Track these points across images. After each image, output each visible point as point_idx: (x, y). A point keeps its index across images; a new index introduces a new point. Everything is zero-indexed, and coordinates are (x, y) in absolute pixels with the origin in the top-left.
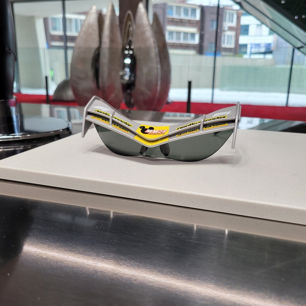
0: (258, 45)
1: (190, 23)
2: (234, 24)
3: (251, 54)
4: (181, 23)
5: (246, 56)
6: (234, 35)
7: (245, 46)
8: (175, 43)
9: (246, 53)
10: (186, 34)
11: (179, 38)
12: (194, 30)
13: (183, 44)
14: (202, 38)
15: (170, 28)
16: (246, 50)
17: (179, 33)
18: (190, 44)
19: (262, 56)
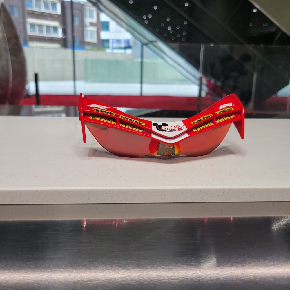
0: (119, 41)
1: (51, 17)
2: (94, 20)
3: (113, 48)
4: (42, 16)
5: (108, 51)
6: (96, 31)
7: (107, 41)
8: (38, 36)
9: (108, 47)
10: (48, 27)
11: (41, 31)
12: (56, 24)
13: (46, 37)
14: (64, 32)
15: (31, 20)
16: (109, 45)
17: (40, 26)
18: (54, 38)
19: (122, 51)
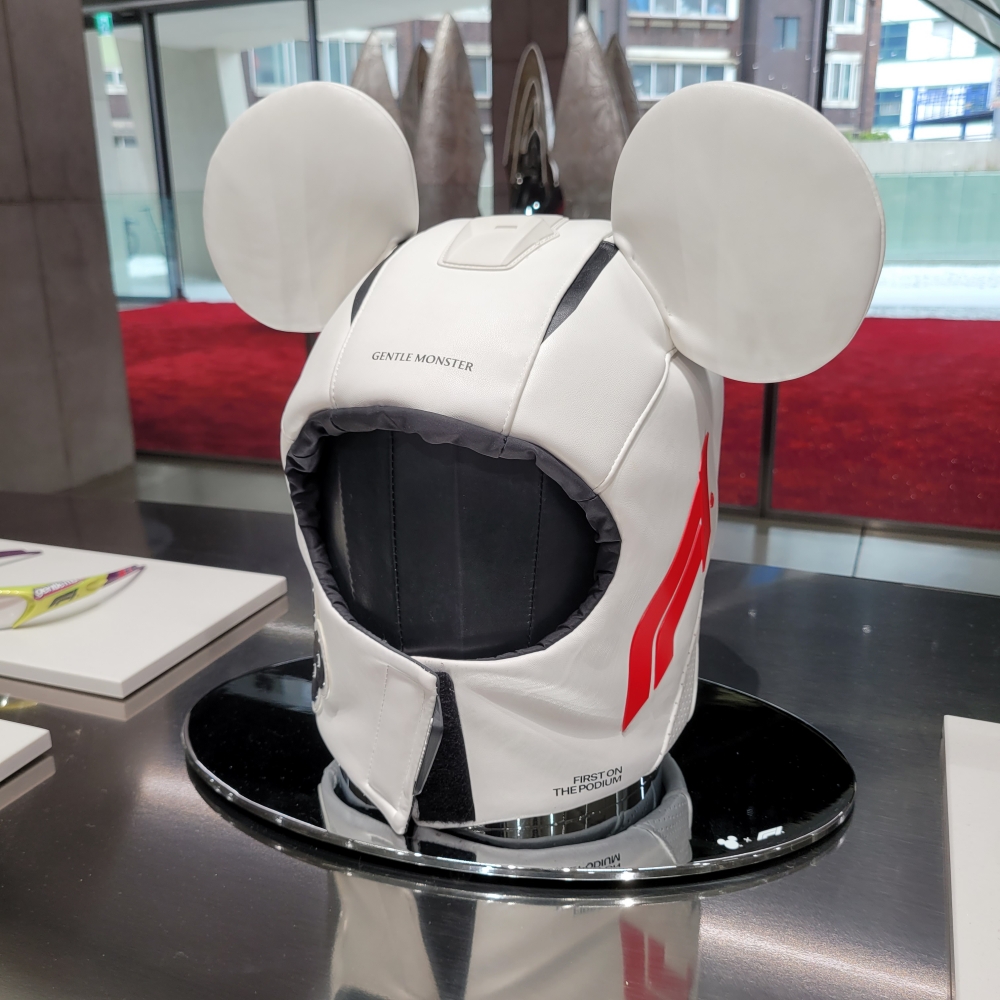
0: (939, 92)
1: (704, 33)
3: (916, 123)
4: (675, 31)
5: (898, 134)
6: (858, 64)
7: (894, 96)
10: (692, 70)
11: (669, 86)
12: (718, 56)
15: (638, 52)
17: (668, 67)
19: (954, 130)
